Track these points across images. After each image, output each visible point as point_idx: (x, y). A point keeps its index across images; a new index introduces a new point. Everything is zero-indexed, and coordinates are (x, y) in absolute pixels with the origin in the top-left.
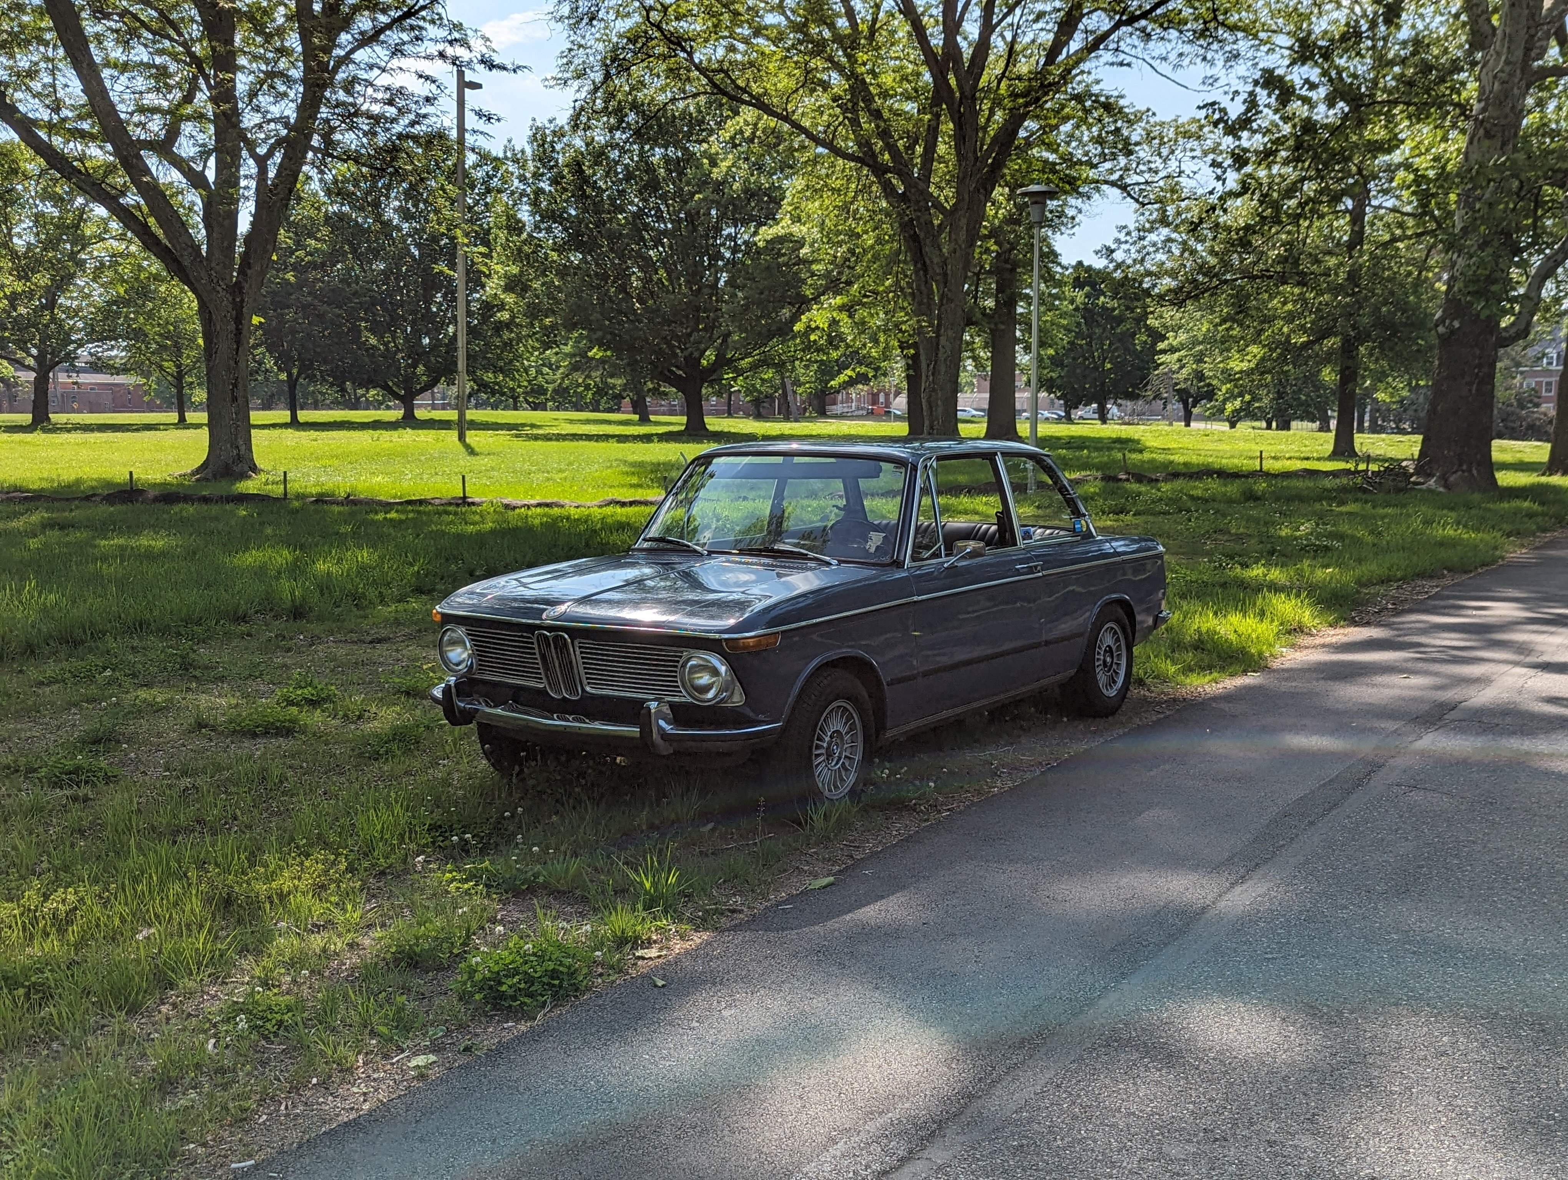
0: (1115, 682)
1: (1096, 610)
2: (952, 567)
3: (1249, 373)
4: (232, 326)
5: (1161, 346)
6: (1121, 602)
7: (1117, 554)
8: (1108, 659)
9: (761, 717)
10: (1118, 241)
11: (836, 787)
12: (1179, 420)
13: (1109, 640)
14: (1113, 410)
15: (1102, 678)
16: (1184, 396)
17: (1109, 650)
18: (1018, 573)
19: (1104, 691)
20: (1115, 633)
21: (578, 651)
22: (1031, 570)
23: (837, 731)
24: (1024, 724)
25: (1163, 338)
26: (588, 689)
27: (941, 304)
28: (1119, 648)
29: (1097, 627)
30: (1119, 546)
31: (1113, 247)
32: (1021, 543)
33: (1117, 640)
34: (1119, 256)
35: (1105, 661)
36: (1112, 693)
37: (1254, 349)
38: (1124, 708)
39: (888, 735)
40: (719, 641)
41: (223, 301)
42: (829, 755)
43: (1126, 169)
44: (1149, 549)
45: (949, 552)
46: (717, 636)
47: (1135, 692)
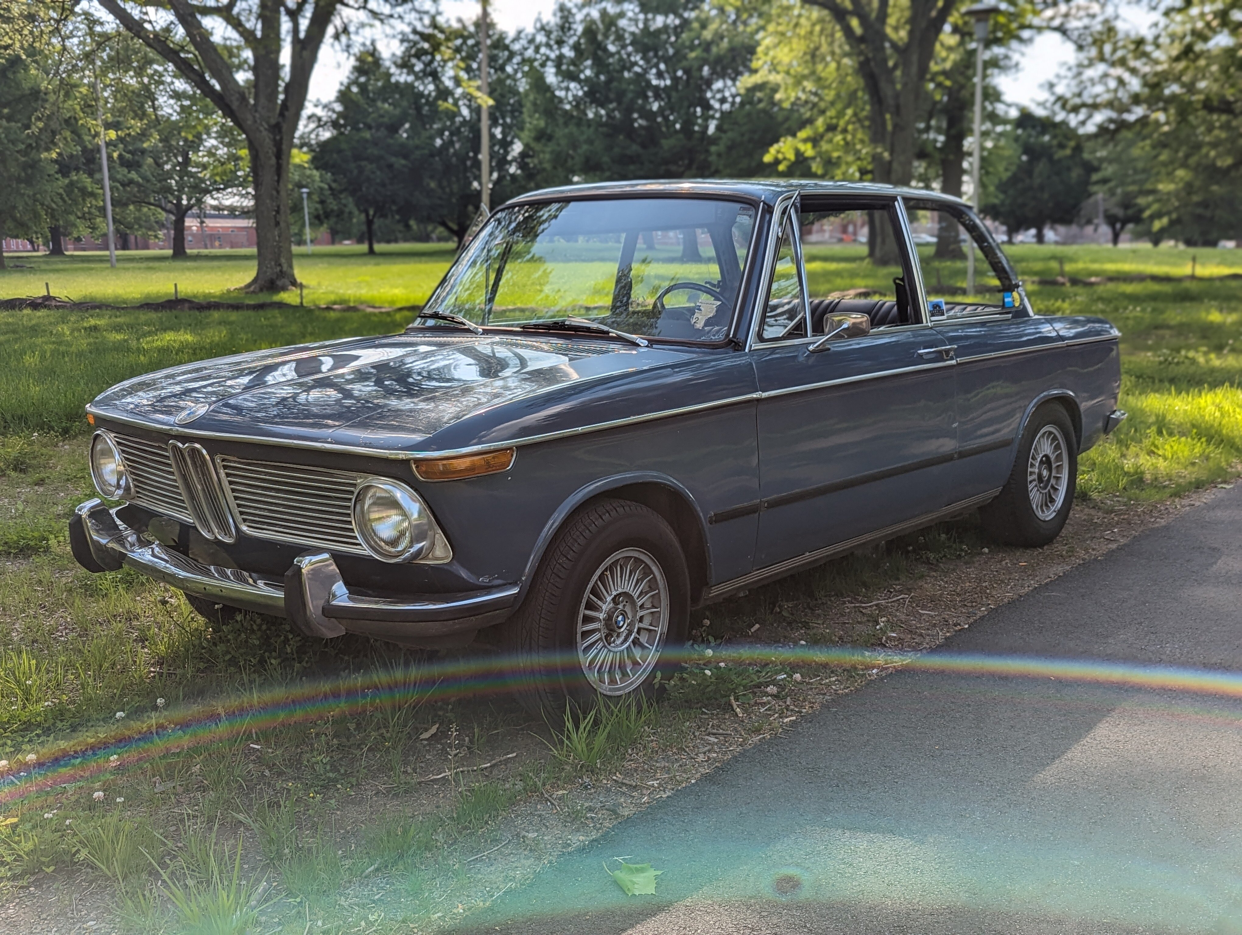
0: (1052, 501)
1: (1031, 408)
2: (821, 351)
3: (1177, 194)
4: (273, 161)
5: (1095, 177)
6: (1063, 400)
7: (1061, 338)
8: (1045, 473)
9: (483, 580)
10: (1058, 76)
11: (624, 674)
12: (1107, 242)
13: (1046, 448)
14: (1049, 234)
15: (1035, 496)
16: (1111, 220)
17: (1047, 461)
18: (921, 360)
19: (1039, 514)
20: (1055, 438)
21: (222, 473)
22: (939, 356)
23: (625, 594)
24: (932, 556)
25: (1097, 169)
26: (244, 528)
27: (894, 133)
28: (1059, 458)
29: (1032, 432)
30: (1062, 329)
31: (1055, 81)
32: (927, 320)
33: (1058, 447)
34: (1060, 89)
35: (1040, 476)
36: (1049, 515)
37: (1181, 173)
38: (1064, 532)
39: (715, 592)
40: (407, 462)
41: (266, 138)
42: (611, 628)
43: (1066, 15)
44: (1098, 333)
45: (818, 329)
46: (402, 455)
47: (1078, 513)
